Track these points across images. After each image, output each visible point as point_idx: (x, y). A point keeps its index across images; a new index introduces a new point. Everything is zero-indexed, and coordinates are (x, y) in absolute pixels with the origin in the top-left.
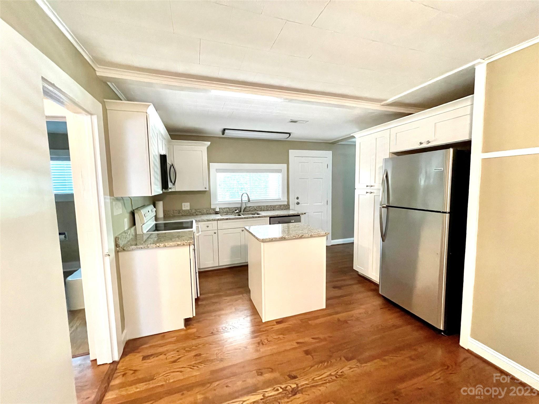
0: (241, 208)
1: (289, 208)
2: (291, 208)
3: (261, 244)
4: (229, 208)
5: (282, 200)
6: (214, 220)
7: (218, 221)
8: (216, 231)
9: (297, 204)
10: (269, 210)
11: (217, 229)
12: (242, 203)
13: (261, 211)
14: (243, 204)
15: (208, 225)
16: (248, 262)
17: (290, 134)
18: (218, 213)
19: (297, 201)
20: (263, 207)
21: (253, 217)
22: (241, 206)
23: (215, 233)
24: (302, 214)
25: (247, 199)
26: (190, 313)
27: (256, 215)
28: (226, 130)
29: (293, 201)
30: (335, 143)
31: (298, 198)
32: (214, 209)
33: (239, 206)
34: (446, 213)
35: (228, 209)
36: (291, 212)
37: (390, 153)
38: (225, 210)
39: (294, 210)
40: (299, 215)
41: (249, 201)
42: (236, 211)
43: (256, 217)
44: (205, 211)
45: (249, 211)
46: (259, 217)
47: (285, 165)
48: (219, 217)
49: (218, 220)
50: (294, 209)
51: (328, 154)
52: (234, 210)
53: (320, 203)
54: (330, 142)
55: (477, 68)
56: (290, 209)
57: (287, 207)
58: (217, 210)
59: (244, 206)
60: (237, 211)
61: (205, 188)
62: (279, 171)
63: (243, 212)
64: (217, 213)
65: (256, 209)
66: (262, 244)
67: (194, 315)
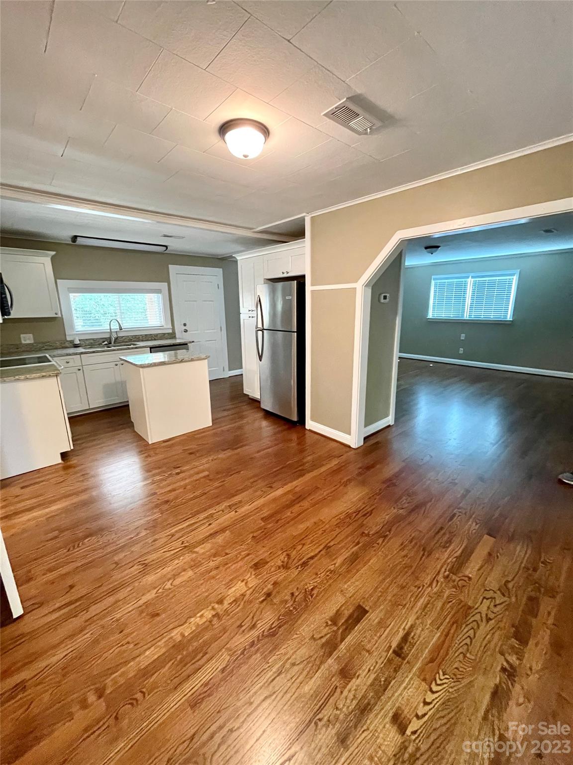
0: (110, 338)
1: (175, 336)
2: (177, 336)
3: (139, 370)
4: (93, 339)
5: (165, 327)
6: (76, 354)
7: (82, 355)
8: (81, 368)
9: (185, 332)
10: (150, 340)
11: (81, 365)
12: (111, 332)
13: (138, 341)
14: (113, 333)
15: (68, 361)
16: (128, 401)
17: (166, 247)
18: (79, 347)
19: (185, 328)
20: (141, 337)
21: (129, 349)
22: (111, 336)
23: (79, 370)
24: (190, 342)
25: (118, 327)
26: (67, 446)
27: (132, 346)
28: (78, 238)
29: (179, 329)
30: (225, 260)
31: (185, 325)
32: (72, 342)
33: (107, 336)
34: (294, 332)
35: (92, 341)
36: (178, 341)
37: (265, 279)
38: (87, 342)
39: (182, 339)
40: (187, 344)
41: (121, 329)
42: (103, 342)
43: (132, 348)
44: (58, 344)
45: (123, 342)
46: (136, 348)
47: (166, 284)
48: (81, 350)
49: (82, 353)
50: (181, 337)
51: (219, 271)
52: (101, 341)
53: (212, 330)
54: (219, 257)
55: (306, 218)
56: (176, 338)
57: (172, 335)
58: (77, 342)
59: (114, 336)
60: (106, 343)
61: (56, 314)
62: (158, 291)
63: (114, 343)
64: (76, 346)
65: (131, 340)
66: (141, 369)
67: (72, 448)
